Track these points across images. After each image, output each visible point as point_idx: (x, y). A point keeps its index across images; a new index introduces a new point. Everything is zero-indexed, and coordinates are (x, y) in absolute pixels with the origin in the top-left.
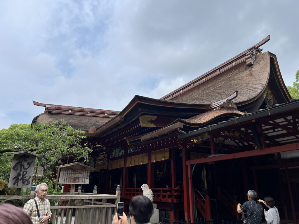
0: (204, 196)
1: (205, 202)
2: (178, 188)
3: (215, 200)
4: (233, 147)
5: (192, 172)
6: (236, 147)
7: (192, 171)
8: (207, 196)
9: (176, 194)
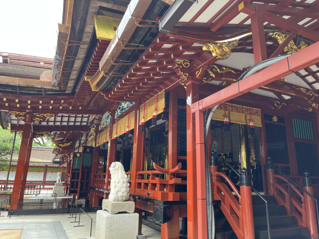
0: (238, 188)
1: (240, 200)
2: (177, 168)
3: (262, 195)
4: (302, 89)
5: (205, 130)
6: (308, 90)
7: (205, 126)
8: (245, 188)
9: (172, 181)
